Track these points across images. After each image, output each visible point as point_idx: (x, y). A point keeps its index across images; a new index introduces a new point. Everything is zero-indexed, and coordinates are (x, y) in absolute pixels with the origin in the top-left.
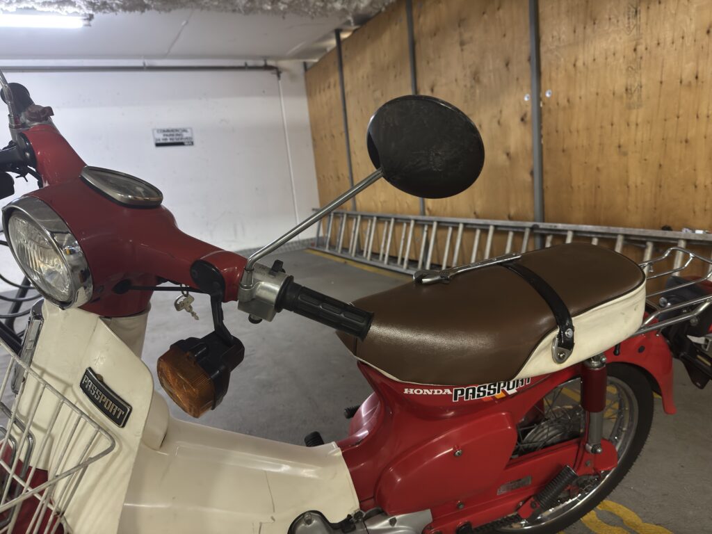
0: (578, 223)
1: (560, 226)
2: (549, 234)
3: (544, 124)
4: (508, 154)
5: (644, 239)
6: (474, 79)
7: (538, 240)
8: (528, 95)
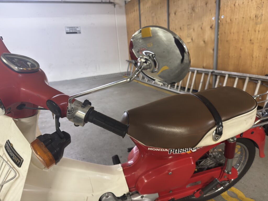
0: (230, 71)
1: (223, 72)
2: (218, 75)
3: (220, 30)
4: (204, 42)
5: (257, 79)
6: (192, 9)
7: (214, 77)
8: (214, 17)
